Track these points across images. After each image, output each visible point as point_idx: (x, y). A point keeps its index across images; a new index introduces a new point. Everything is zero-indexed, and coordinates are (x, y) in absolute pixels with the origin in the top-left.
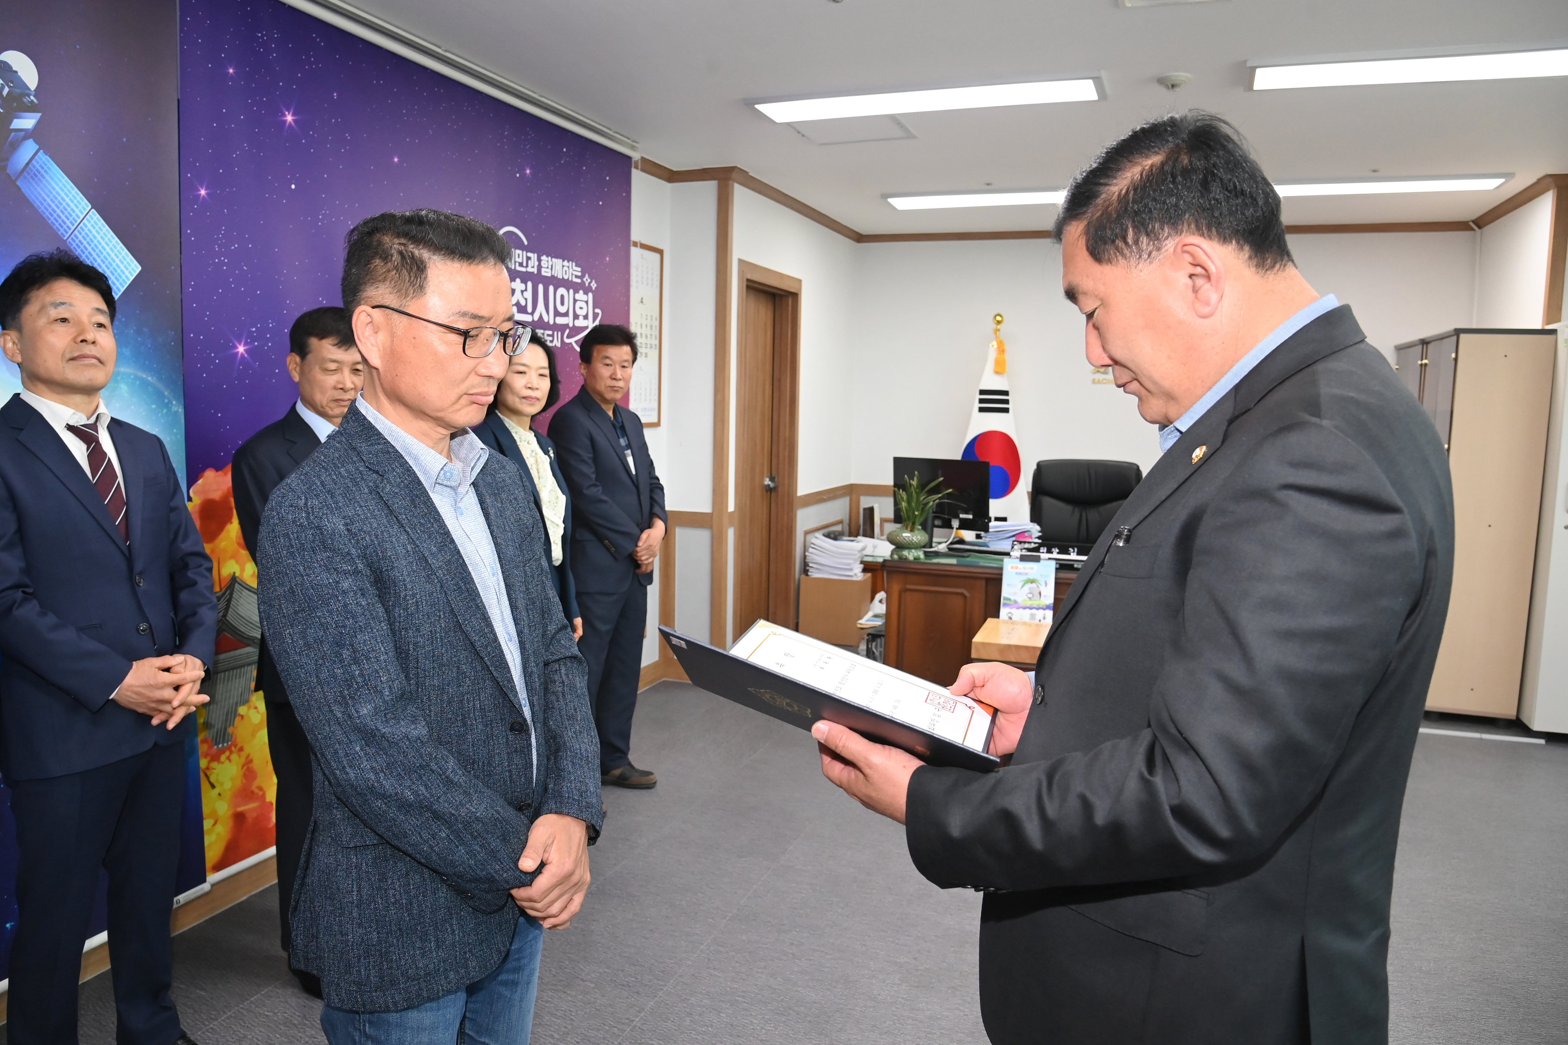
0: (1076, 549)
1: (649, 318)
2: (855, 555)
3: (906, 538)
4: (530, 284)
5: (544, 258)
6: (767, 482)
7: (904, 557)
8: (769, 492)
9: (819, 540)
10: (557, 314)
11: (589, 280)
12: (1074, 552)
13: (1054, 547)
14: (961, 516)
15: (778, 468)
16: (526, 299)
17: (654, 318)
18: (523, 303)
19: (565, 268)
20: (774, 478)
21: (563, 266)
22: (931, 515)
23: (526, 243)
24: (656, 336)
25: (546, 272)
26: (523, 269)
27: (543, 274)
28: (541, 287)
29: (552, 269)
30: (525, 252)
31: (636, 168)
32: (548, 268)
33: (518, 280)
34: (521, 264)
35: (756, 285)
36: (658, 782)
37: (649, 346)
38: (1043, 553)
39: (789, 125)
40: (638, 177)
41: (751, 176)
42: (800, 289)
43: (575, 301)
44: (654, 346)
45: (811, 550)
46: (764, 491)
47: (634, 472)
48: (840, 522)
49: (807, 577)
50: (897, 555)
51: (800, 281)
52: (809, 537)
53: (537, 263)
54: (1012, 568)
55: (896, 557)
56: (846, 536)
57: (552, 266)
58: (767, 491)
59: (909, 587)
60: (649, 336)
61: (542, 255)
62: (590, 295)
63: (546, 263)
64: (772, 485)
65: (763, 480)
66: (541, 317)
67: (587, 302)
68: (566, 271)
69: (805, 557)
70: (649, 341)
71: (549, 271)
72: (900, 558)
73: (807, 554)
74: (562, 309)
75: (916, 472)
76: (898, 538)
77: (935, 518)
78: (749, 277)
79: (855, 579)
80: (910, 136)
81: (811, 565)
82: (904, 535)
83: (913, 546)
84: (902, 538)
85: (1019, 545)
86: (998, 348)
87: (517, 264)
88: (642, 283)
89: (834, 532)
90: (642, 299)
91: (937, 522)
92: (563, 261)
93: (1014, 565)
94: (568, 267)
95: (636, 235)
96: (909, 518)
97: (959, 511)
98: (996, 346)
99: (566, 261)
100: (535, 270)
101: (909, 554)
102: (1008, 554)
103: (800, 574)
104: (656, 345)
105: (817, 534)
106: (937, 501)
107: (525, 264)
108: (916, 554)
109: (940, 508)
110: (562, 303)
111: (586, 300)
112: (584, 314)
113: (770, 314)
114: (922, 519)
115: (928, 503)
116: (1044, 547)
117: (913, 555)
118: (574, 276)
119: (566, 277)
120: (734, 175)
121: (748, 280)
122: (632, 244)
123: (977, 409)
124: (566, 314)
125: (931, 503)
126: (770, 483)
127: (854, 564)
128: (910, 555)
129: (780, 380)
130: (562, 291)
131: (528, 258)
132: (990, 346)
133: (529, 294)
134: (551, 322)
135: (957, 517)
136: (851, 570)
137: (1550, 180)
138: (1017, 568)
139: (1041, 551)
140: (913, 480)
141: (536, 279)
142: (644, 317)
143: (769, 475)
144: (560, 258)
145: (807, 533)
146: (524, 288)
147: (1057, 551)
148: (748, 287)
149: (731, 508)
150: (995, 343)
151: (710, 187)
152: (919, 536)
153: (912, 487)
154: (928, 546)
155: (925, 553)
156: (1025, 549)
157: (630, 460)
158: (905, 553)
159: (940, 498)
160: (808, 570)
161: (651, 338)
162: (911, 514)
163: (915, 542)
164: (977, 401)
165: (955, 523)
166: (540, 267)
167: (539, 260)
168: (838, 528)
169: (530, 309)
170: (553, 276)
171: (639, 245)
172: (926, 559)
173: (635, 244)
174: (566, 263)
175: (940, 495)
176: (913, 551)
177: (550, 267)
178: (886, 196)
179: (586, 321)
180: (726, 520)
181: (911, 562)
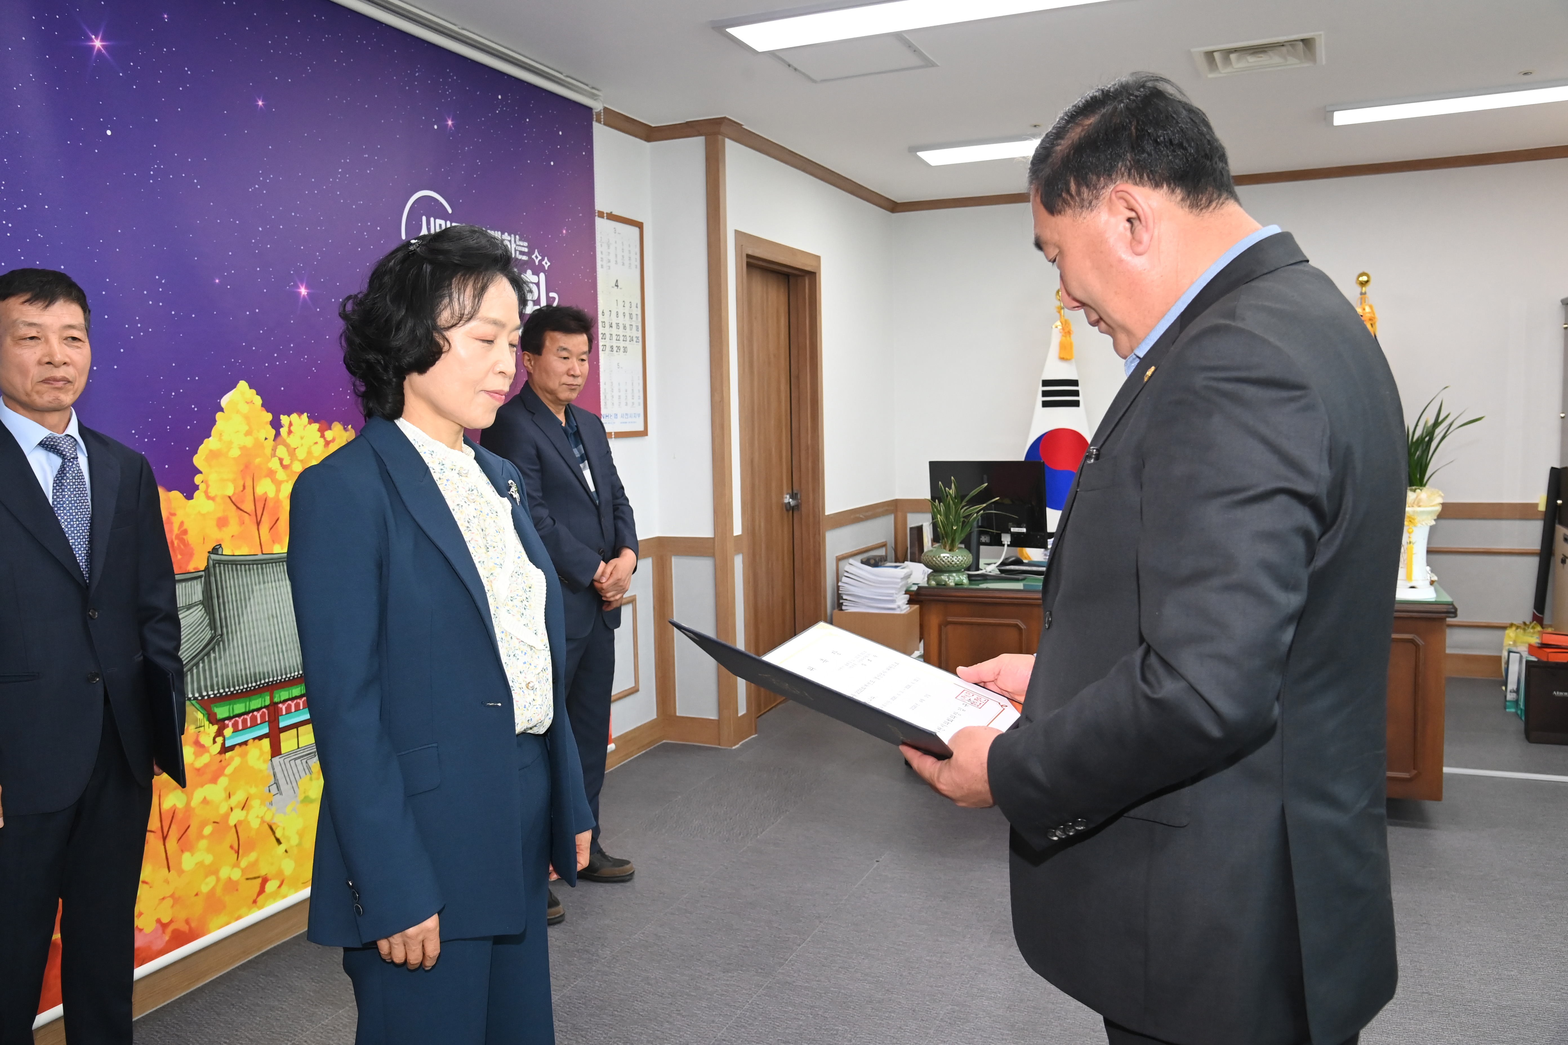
1: (627, 305)
2: (897, 583)
3: (945, 560)
6: (787, 499)
7: (944, 583)
8: (791, 512)
9: (855, 567)
14: (1013, 530)
15: (800, 482)
17: (634, 306)
20: (796, 494)
22: (976, 530)
24: (637, 327)
31: (599, 121)
35: (760, 263)
36: (636, 873)
37: (628, 339)
39: (773, 54)
40: (600, 133)
41: (744, 129)
42: (819, 267)
44: (635, 339)
45: (844, 579)
46: (784, 510)
47: (592, 488)
48: (884, 545)
49: (842, 612)
50: (934, 580)
51: (818, 258)
52: (841, 564)
55: (933, 583)
56: (891, 562)
58: (788, 510)
59: (950, 619)
60: (628, 327)
64: (792, 502)
65: (782, 498)
67: (538, 284)
69: (838, 587)
70: (628, 333)
72: (938, 584)
73: (840, 584)
75: (952, 478)
76: (934, 559)
77: (981, 533)
78: (750, 253)
79: (898, 612)
80: (929, 64)
81: (845, 597)
82: (942, 555)
83: (953, 569)
84: (939, 559)
86: (1063, 329)
88: (616, 262)
89: (874, 558)
90: (617, 281)
91: (984, 539)
94: (510, 241)
95: (601, 204)
96: (947, 534)
97: (1010, 524)
98: (1060, 327)
99: (506, 234)
101: (949, 579)
103: (833, 608)
104: (637, 338)
105: (851, 561)
106: (982, 513)
108: (957, 579)
109: (986, 521)
111: (536, 281)
112: (536, 297)
113: (783, 298)
114: (963, 535)
115: (970, 516)
117: (954, 580)
118: (518, 253)
120: (724, 129)
121: (748, 256)
122: (597, 214)
123: (1040, 404)
125: (974, 516)
126: (791, 500)
127: (896, 594)
128: (951, 580)
129: (798, 377)
132: (1054, 327)
135: (1008, 531)
136: (893, 601)
140: (950, 488)
142: (621, 304)
143: (790, 491)
145: (840, 559)
148: (749, 265)
149: (737, 530)
150: (1058, 323)
151: (696, 145)
152: (961, 557)
153: (949, 496)
154: (974, 567)
155: (969, 576)
157: (587, 474)
158: (944, 577)
159: (984, 509)
160: (842, 603)
161: (631, 329)
162: (949, 530)
163: (957, 564)
164: (1040, 394)
165: (1006, 539)
168: (881, 552)
171: (605, 215)
172: (970, 584)
173: (601, 214)
175: (984, 505)
176: (954, 574)
178: (914, 149)
180: (730, 546)
181: (951, 588)
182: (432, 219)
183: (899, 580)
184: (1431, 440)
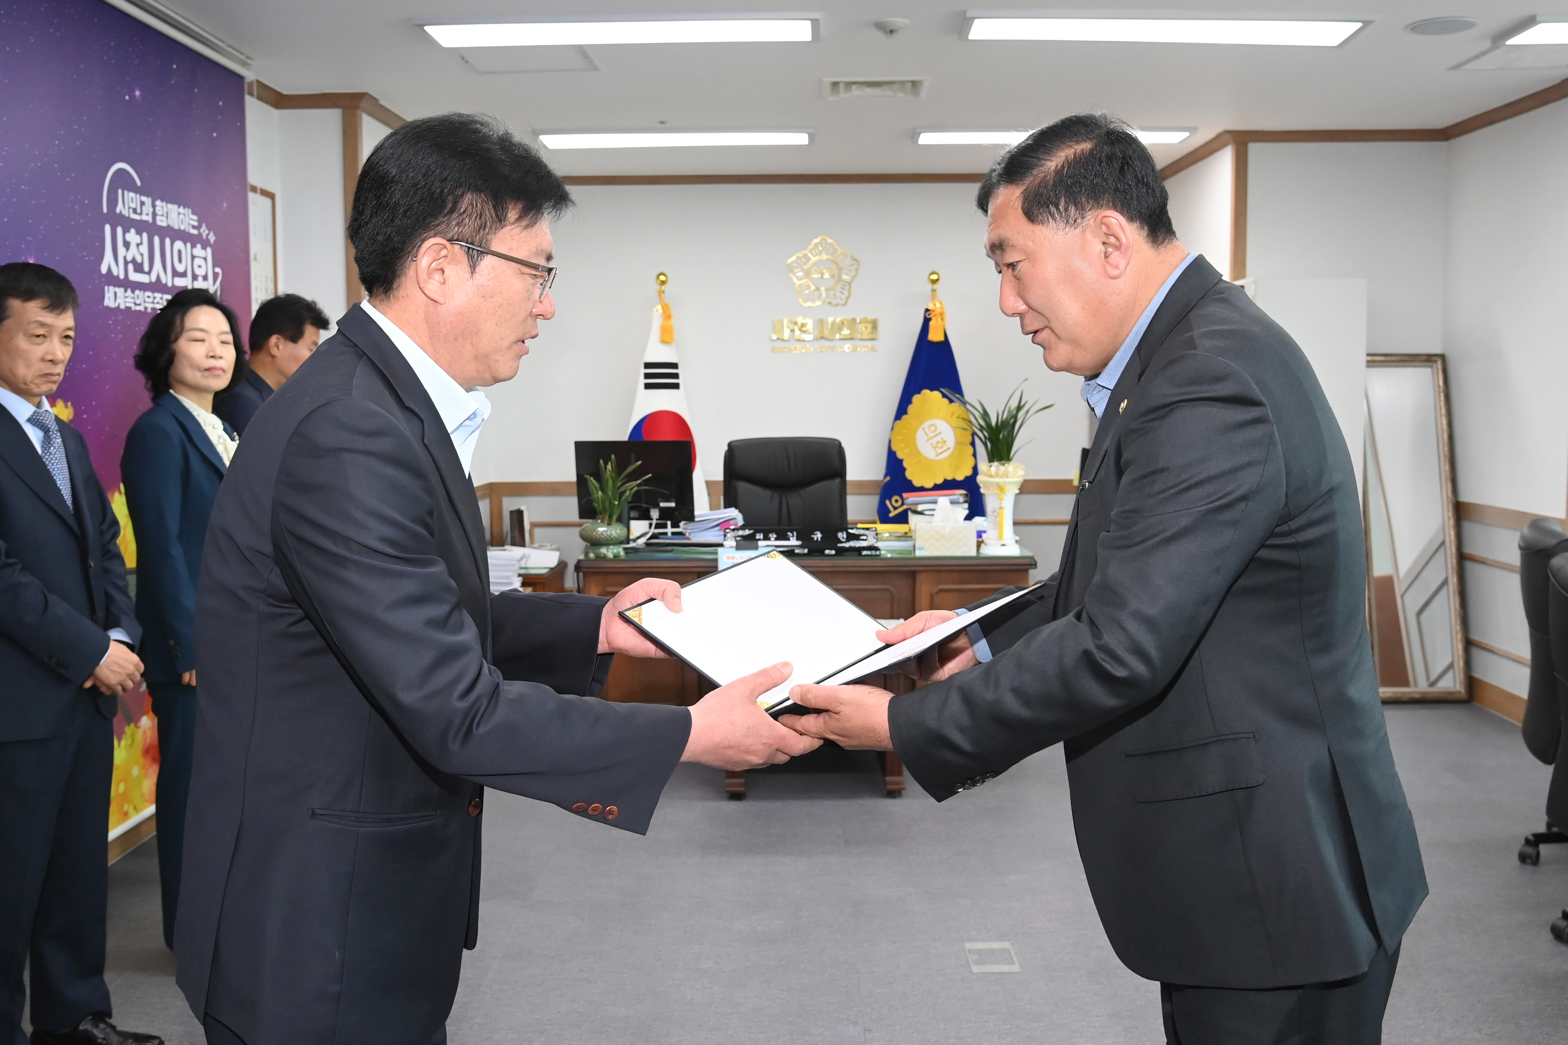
0: (795, 533)
1: (264, 279)
2: (514, 566)
3: (604, 533)
4: (145, 235)
5: (158, 203)
7: (602, 556)
10: (176, 274)
11: (207, 232)
12: (793, 536)
13: (771, 532)
14: (662, 505)
16: (142, 255)
18: (139, 260)
19: (181, 216)
21: (179, 214)
22: (628, 505)
23: (139, 183)
25: (161, 222)
26: (137, 217)
27: (159, 223)
28: (156, 240)
29: (167, 217)
30: (138, 196)
31: (251, 93)
32: (162, 215)
33: (133, 231)
34: (135, 211)
38: (760, 540)
40: (251, 105)
41: (382, 105)
43: (193, 257)
50: (593, 553)
53: (151, 210)
54: (728, 558)
55: (591, 556)
57: (167, 213)
61: (156, 200)
62: (209, 250)
63: (160, 208)
66: (158, 278)
67: (205, 259)
68: (182, 220)
71: (164, 219)
72: (599, 557)
74: (180, 268)
75: (613, 456)
76: (594, 533)
77: (632, 508)
80: (591, 68)
82: (597, 529)
83: (610, 542)
84: (599, 533)
85: (732, 533)
86: (665, 315)
87: (131, 211)
88: (255, 235)
90: (256, 255)
91: (632, 514)
92: (179, 207)
93: (731, 555)
94: (184, 215)
96: (604, 509)
97: (660, 499)
98: (661, 311)
99: (182, 208)
100: (149, 218)
101: (608, 551)
102: (721, 545)
106: (636, 488)
107: (139, 211)
108: (615, 551)
109: (637, 496)
110: (180, 261)
111: (205, 256)
112: (203, 273)
114: (618, 510)
115: (624, 492)
116: (760, 533)
117: (613, 552)
118: (191, 227)
119: (182, 228)
120: (362, 103)
122: (248, 189)
123: (643, 386)
124: (184, 275)
125: (628, 493)
127: (513, 576)
128: (609, 552)
130: (179, 245)
131: (142, 203)
132: (656, 313)
133: (144, 249)
134: (170, 285)
135: (657, 506)
137: (1228, 136)
138: (733, 558)
139: (757, 537)
140: (608, 466)
141: (149, 229)
144: (176, 204)
146: (139, 242)
147: (775, 536)
150: (659, 307)
151: (332, 116)
152: (615, 531)
153: (608, 474)
154: (625, 542)
155: (625, 549)
156: (739, 536)
158: (603, 550)
159: (639, 485)
162: (607, 506)
163: (614, 537)
164: (642, 376)
165: (655, 514)
166: (154, 214)
167: (154, 206)
169: (146, 268)
170: (168, 226)
171: (254, 190)
172: (626, 556)
173: (251, 189)
174: (181, 210)
175: (639, 482)
176: (612, 547)
177: (165, 214)
178: (537, 132)
179: (205, 283)
181: (610, 560)
182: (126, 192)
183: (515, 563)
184: (1015, 422)
